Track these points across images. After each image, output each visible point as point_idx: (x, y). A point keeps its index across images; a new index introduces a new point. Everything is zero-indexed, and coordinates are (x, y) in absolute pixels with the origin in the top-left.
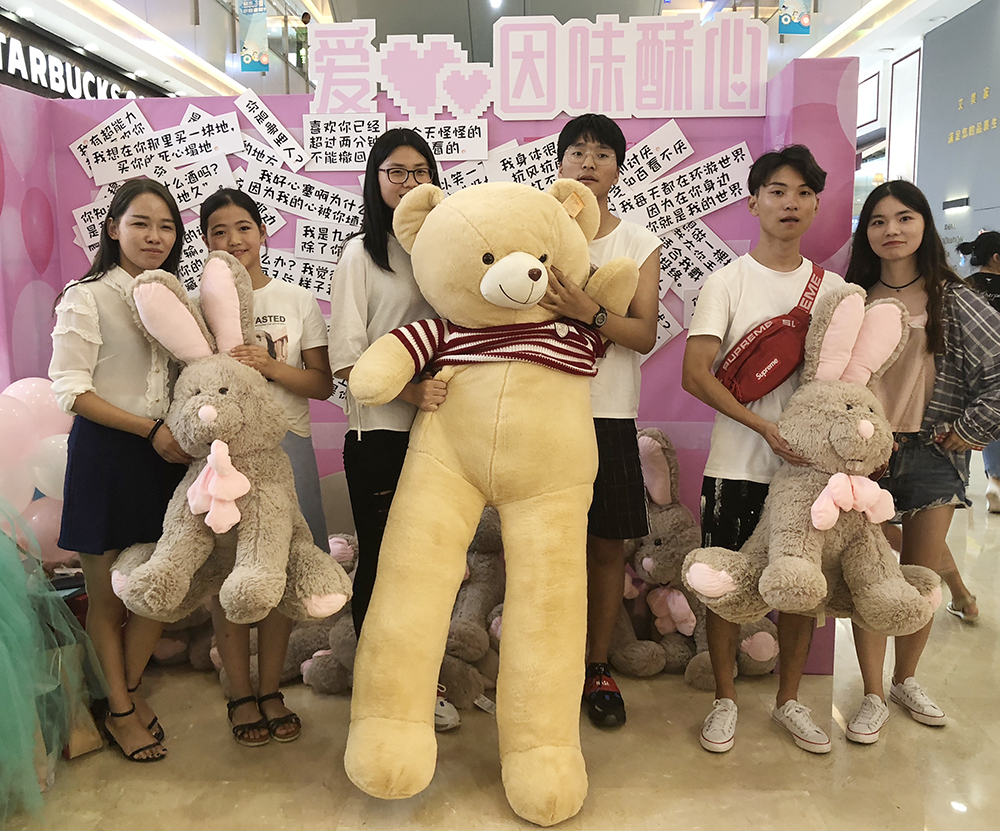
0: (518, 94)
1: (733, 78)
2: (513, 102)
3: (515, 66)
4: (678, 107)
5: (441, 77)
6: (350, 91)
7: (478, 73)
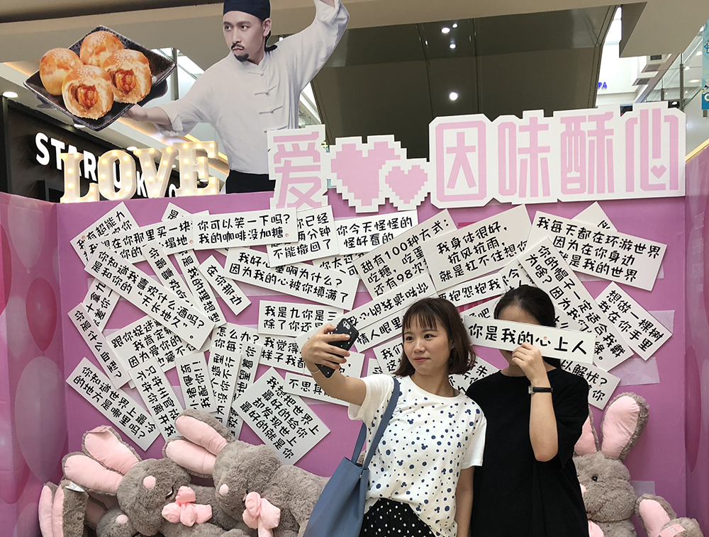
0: (452, 184)
1: (653, 163)
2: (448, 192)
3: (449, 160)
4: (601, 191)
5: (384, 172)
6: (304, 188)
7: (416, 168)
